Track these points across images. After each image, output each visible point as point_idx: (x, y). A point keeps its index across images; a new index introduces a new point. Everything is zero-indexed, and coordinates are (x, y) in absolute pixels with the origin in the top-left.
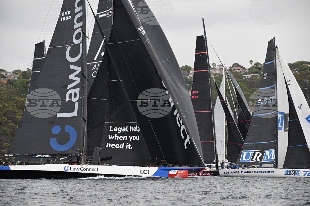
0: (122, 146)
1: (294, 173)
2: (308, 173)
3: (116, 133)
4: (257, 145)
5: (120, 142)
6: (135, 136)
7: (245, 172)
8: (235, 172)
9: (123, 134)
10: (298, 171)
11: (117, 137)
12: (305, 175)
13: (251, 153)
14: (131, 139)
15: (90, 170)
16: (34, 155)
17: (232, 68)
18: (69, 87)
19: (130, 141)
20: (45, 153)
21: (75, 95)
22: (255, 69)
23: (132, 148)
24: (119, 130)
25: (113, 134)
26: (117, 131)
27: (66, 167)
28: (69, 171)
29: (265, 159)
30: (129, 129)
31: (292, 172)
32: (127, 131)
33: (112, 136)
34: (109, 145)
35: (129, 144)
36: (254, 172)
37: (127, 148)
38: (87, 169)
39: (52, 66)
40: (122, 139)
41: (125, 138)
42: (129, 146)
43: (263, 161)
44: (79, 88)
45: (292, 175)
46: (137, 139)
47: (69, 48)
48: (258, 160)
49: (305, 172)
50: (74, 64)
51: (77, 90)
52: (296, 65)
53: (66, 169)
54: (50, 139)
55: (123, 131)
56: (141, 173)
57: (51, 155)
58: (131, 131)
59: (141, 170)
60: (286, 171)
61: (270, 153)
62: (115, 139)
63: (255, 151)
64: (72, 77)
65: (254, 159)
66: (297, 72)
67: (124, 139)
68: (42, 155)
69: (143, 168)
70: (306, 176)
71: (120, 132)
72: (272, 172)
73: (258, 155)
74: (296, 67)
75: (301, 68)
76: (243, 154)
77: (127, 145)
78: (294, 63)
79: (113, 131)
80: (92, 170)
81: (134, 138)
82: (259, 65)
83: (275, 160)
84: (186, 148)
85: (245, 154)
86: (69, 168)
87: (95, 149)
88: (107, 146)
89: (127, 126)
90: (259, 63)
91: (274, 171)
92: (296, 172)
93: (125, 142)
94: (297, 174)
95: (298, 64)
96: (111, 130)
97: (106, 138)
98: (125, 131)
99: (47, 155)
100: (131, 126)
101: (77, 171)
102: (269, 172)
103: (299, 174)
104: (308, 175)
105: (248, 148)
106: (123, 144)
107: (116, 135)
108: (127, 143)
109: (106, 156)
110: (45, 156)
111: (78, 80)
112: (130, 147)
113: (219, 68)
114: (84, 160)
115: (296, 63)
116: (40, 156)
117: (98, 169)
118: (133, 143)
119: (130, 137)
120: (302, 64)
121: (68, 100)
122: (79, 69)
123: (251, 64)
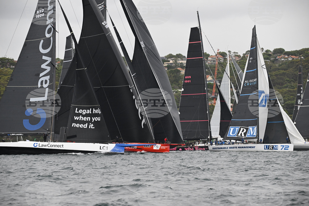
0: (85, 126)
1: (273, 148)
2: (285, 147)
3: (81, 114)
4: (242, 121)
5: (84, 122)
6: (97, 118)
7: (230, 148)
8: (221, 148)
9: (87, 115)
10: (276, 146)
11: (81, 118)
12: (281, 149)
13: (237, 129)
14: (93, 120)
15: (56, 146)
16: (9, 134)
17: (246, 54)
18: (41, 75)
19: (93, 121)
20: (19, 132)
21: (46, 82)
22: (266, 56)
23: (94, 128)
24: (83, 112)
25: (78, 115)
26: (81, 112)
27: (35, 143)
28: (38, 147)
29: (249, 135)
30: (92, 111)
31: (271, 147)
32: (91, 113)
33: (77, 117)
34: (74, 125)
35: (92, 124)
36: (237, 147)
37: (90, 128)
38: (54, 146)
39: (28, 57)
40: (86, 120)
41: (89, 119)
42: (91, 126)
43: (246, 136)
44: (49, 76)
45: (271, 149)
46: (99, 120)
47: (42, 41)
48: (243, 135)
49: (282, 147)
50: (45, 55)
51: (47, 78)
52: (301, 52)
53: (35, 145)
54: (24, 120)
55: (87, 113)
56: (100, 149)
57: (23, 134)
58: (93, 113)
59: (100, 147)
60: (265, 146)
61: (253, 130)
62: (80, 120)
63: (240, 127)
64: (43, 66)
65: (239, 135)
66: (302, 57)
67: (87, 120)
68: (16, 134)
69: (102, 145)
70: (283, 150)
71: (84, 113)
72: (253, 147)
73: (243, 130)
74: (302, 54)
75: (306, 55)
76: (231, 129)
77: (90, 125)
78: (299, 50)
79: (78, 112)
80: (57, 146)
81: (96, 119)
82: (269, 52)
83: (257, 136)
84: (143, 127)
85: (232, 129)
86: (38, 145)
87: (61, 128)
88: (73, 126)
89: (91, 109)
90: (269, 50)
91: (255, 147)
92: (274, 146)
93: (88, 122)
94: (275, 148)
95: (304, 51)
96: (76, 112)
97: (72, 119)
98: (89, 113)
99: (20, 134)
100: (94, 109)
101: (45, 147)
102: (250, 147)
103: (277, 149)
104: (285, 149)
105: (235, 124)
106: (87, 124)
107: (81, 116)
108: (90, 124)
109: (72, 135)
110: (19, 135)
111: (49, 69)
112: (93, 127)
113: (234, 55)
114: (52, 138)
115: (302, 49)
116: (14, 135)
117: (63, 145)
118: (95, 123)
119: (93, 118)
120: (307, 51)
121: (40, 86)
122: (49, 59)
123: (262, 51)
